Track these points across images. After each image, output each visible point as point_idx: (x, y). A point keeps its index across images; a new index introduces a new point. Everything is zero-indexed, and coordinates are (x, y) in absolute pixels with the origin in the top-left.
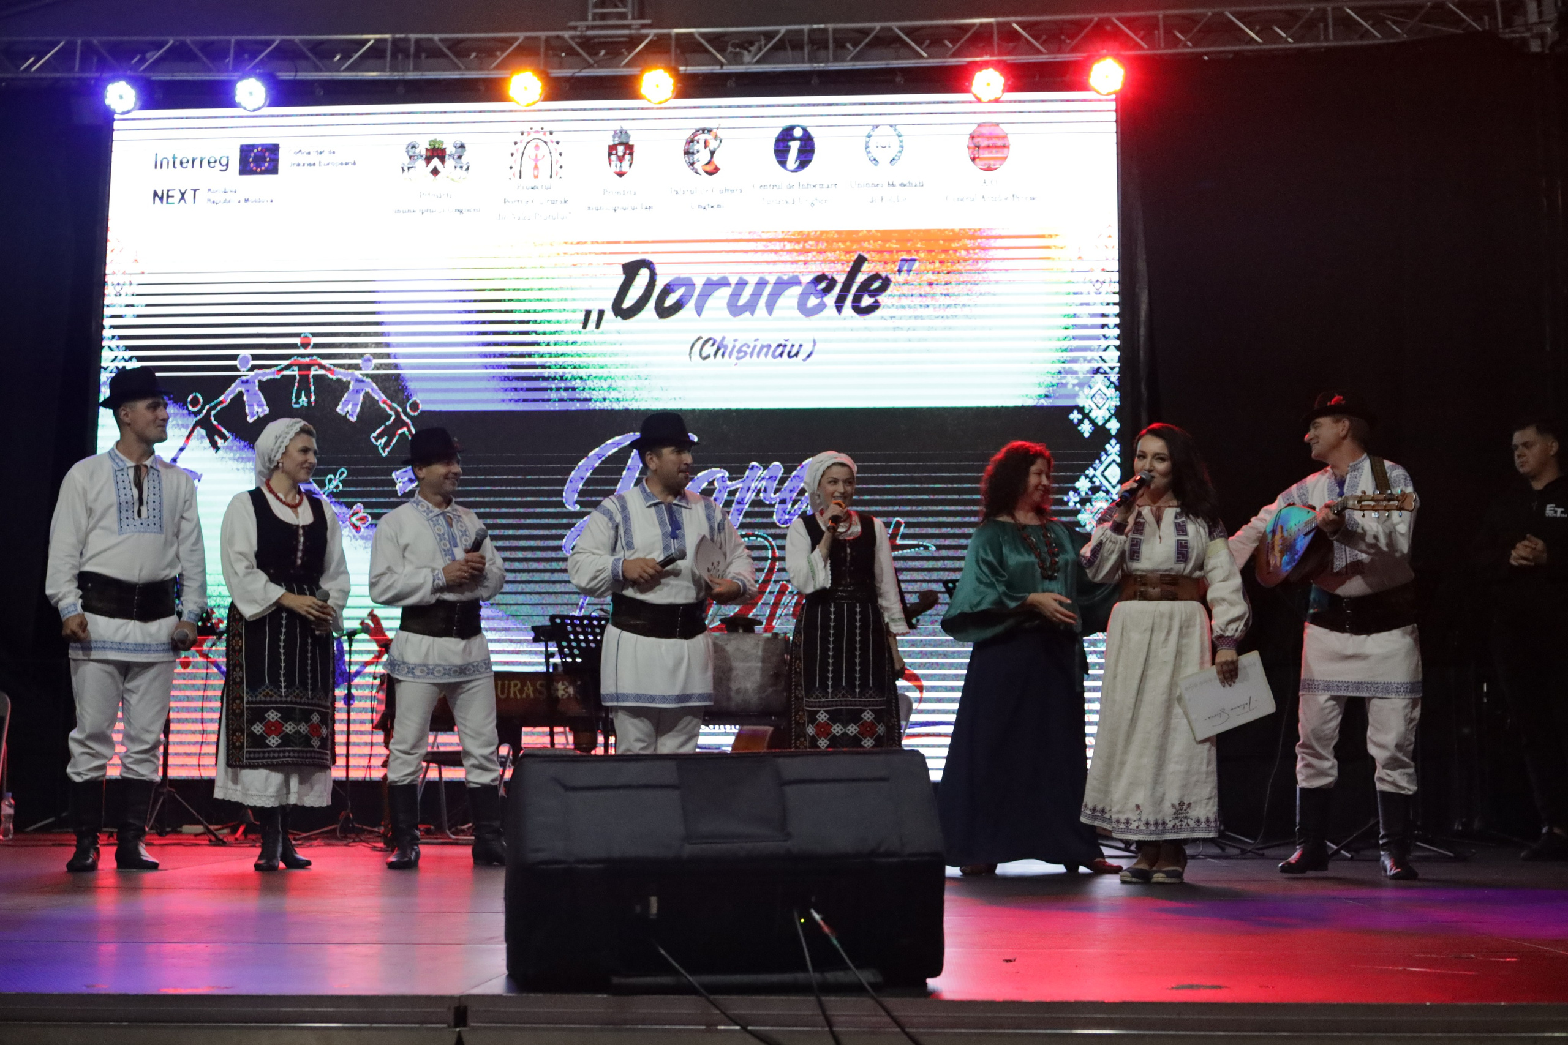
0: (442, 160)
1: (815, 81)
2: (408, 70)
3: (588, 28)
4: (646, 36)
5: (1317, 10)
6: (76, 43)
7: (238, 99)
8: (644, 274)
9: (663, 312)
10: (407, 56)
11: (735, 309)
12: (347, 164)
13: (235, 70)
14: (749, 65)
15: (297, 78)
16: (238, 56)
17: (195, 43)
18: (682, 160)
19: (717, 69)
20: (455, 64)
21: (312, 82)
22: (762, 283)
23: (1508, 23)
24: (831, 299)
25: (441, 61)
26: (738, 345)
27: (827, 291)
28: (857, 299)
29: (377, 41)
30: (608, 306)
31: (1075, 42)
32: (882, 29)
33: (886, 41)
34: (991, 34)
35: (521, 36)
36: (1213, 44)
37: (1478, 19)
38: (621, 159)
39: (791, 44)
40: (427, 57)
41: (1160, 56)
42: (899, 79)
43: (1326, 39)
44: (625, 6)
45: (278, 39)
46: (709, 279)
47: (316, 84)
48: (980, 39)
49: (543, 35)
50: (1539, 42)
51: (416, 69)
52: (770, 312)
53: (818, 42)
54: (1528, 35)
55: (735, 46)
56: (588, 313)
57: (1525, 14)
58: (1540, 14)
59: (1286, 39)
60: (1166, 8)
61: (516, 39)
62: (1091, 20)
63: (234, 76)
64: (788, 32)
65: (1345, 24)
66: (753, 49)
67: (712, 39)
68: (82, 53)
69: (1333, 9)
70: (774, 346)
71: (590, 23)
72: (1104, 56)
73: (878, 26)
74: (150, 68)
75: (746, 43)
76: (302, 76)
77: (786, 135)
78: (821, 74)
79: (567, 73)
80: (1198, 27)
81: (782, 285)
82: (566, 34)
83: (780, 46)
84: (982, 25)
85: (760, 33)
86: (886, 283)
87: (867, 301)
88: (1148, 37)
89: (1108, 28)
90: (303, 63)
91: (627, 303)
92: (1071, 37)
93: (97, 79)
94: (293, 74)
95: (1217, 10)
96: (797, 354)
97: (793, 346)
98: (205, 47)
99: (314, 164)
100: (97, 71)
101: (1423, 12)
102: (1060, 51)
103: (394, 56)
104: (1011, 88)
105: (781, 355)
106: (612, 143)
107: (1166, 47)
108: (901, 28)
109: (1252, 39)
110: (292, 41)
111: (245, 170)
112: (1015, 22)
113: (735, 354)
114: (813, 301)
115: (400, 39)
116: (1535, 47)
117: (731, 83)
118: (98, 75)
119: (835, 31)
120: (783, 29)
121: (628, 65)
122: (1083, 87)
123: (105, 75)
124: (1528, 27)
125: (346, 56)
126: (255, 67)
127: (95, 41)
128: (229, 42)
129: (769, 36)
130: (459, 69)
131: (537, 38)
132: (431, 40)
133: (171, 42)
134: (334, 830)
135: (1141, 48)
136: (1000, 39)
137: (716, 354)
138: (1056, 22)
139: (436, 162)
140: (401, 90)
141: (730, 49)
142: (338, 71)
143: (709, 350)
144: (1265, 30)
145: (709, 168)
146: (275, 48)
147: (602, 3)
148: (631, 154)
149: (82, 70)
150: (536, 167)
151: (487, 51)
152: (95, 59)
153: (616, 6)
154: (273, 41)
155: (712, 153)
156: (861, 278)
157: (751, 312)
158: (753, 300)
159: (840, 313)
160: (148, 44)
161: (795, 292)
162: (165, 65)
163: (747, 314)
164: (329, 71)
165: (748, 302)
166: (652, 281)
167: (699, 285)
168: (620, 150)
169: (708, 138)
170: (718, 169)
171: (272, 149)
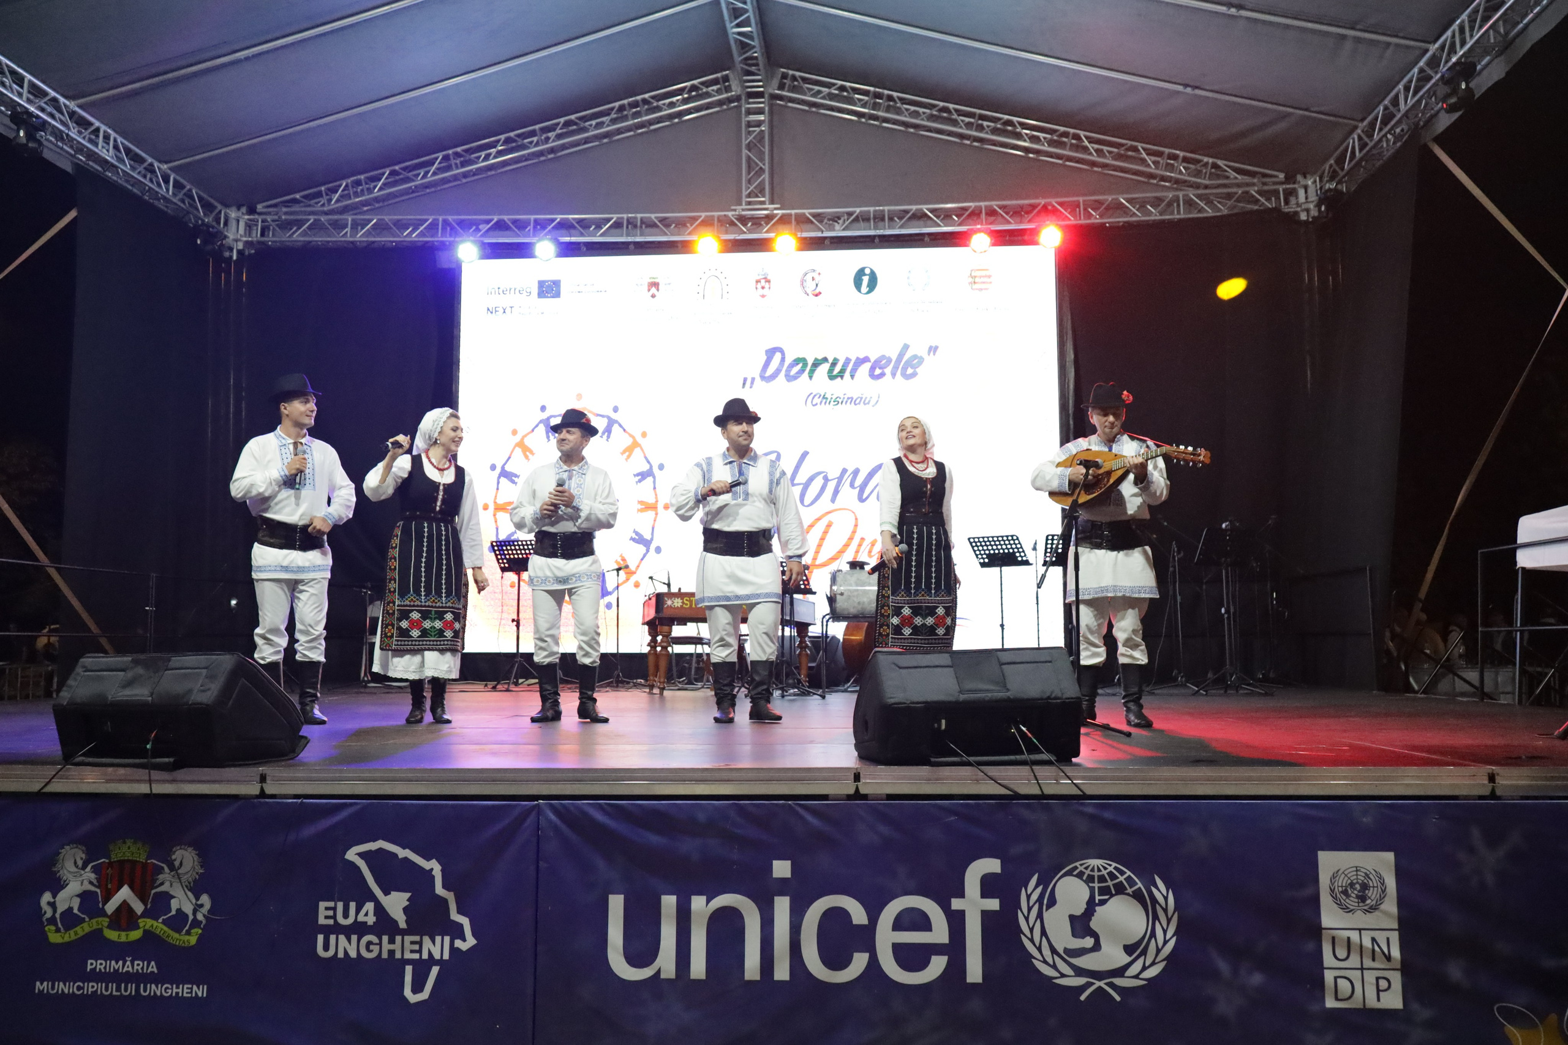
0: (658, 290)
1: (877, 240)
2: (636, 235)
3: (743, 210)
4: (777, 214)
5: (1174, 196)
6: (438, 220)
7: (537, 253)
8: (778, 356)
9: (790, 378)
10: (635, 226)
11: (832, 377)
12: (602, 292)
13: (534, 236)
14: (838, 232)
15: (571, 241)
16: (535, 227)
17: (509, 219)
18: (800, 288)
19: (819, 234)
20: (664, 232)
21: (579, 243)
22: (848, 360)
23: (1287, 202)
25: (654, 230)
26: (834, 397)
27: (886, 366)
28: (905, 369)
29: (618, 218)
30: (756, 374)
31: (1031, 216)
32: (916, 210)
33: (920, 217)
34: (981, 212)
35: (703, 215)
36: (1110, 217)
37: (1268, 199)
38: (763, 288)
39: (864, 218)
40: (646, 227)
41: (1081, 226)
42: (927, 239)
43: (1179, 212)
44: (764, 197)
45: (559, 217)
46: (816, 359)
47: (581, 245)
48: (975, 214)
49: (716, 214)
50: (1305, 213)
51: (642, 235)
52: (852, 378)
53: (879, 218)
54: (1299, 209)
55: (829, 220)
56: (745, 380)
57: (1297, 197)
58: (1306, 198)
59: (1154, 214)
60: (1085, 195)
61: (700, 216)
62: (1039, 204)
63: (534, 240)
64: (861, 212)
65: (1189, 203)
66: (841, 222)
67: (815, 216)
68: (442, 225)
69: (1184, 196)
70: (855, 398)
71: (744, 207)
72: (1048, 225)
73: (914, 208)
74: (482, 236)
75: (836, 218)
76: (574, 239)
77: (861, 273)
78: (880, 236)
79: (731, 237)
80: (1104, 207)
81: (861, 361)
82: (730, 214)
83: (856, 219)
84: (975, 207)
85: (844, 213)
86: (921, 360)
87: (910, 371)
88: (1073, 212)
89: (1050, 208)
90: (573, 231)
91: (769, 372)
92: (1028, 213)
93: (453, 241)
94: (568, 238)
95: (1114, 197)
96: (868, 403)
97: (866, 397)
98: (515, 222)
99: (582, 292)
100: (451, 236)
101: (1237, 196)
102: (1021, 222)
103: (627, 227)
104: (994, 244)
105: (859, 403)
106: (757, 278)
107: (1085, 219)
108: (927, 209)
109: (1134, 213)
110: (567, 219)
111: (542, 294)
112: (994, 204)
113: (832, 403)
114: (878, 372)
115: (631, 218)
116: (1303, 217)
117: (827, 242)
118: (452, 239)
119: (889, 211)
120: (858, 210)
121: (767, 232)
122: (1033, 242)
123: (457, 239)
124: (1298, 205)
125: (599, 227)
126: (546, 235)
127: (450, 218)
128: (530, 219)
129: (850, 214)
130: (666, 234)
131: (713, 216)
132: (650, 218)
133: (495, 220)
134: (612, 682)
135: (1070, 219)
136: (987, 214)
137: (821, 403)
138: (1019, 205)
139: (653, 290)
140: (632, 247)
141: (826, 221)
142: (595, 236)
143: (817, 400)
144: (1142, 207)
145: (814, 293)
146: (558, 223)
147: (749, 196)
148: (769, 284)
149: (442, 237)
150: (713, 293)
151: (681, 224)
152: (448, 229)
153: (757, 196)
154: (556, 219)
155: (817, 284)
156: (906, 357)
157: (842, 377)
158: (842, 372)
159: (894, 378)
160: (480, 220)
161: (866, 367)
162: (491, 233)
163: (839, 379)
164: (589, 236)
165: (840, 372)
166: (783, 359)
167: (810, 362)
168: (763, 281)
169: (815, 275)
170: (820, 293)
171: (556, 283)
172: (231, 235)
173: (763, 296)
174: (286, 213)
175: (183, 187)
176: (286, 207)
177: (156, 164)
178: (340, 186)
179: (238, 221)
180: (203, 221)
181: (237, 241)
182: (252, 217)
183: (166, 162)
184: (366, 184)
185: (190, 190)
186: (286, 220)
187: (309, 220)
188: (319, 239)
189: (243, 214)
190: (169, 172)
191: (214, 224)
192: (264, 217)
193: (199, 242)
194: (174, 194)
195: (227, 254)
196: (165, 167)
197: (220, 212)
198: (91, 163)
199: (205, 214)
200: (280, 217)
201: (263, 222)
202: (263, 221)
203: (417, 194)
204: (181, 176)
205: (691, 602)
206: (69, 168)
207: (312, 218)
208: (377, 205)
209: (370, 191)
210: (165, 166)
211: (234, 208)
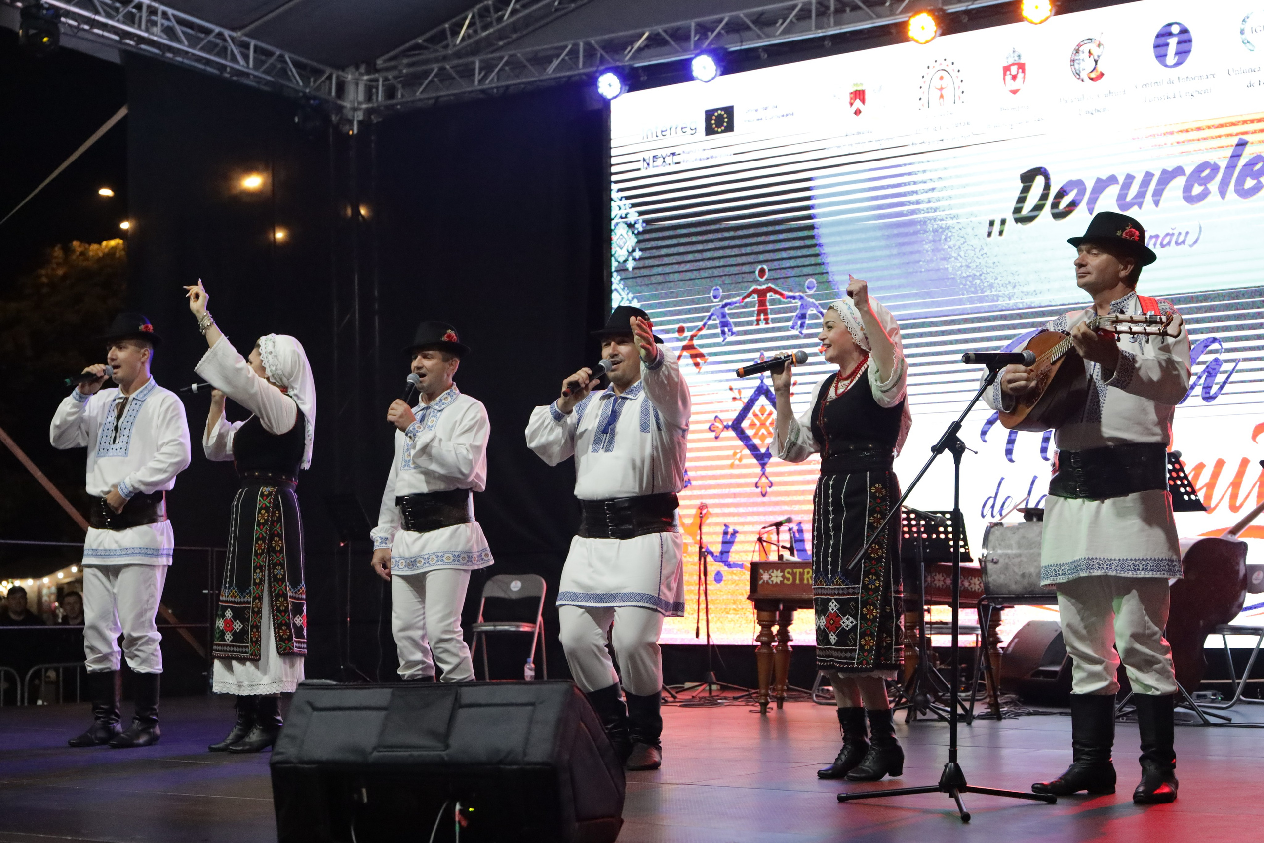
0: (863, 101)
2: (829, 26)
6: (576, 45)
7: (695, 74)
8: (1040, 180)
9: (1058, 216)
10: (829, 15)
11: (1123, 205)
12: (787, 115)
13: (694, 48)
15: (743, 47)
16: (694, 37)
17: (664, 30)
18: (1069, 71)
20: (867, 14)
21: (755, 49)
22: (1149, 176)
24: (1214, 186)
25: (856, 13)
27: (1210, 178)
28: (1240, 181)
29: (804, 4)
30: (1009, 215)
38: (1014, 77)
45: (727, 16)
46: (1099, 180)
47: (760, 50)
52: (1157, 203)
56: (992, 223)
63: (693, 54)
68: (585, 50)
70: (1162, 236)
74: (633, 58)
76: (746, 45)
77: (1164, 34)
79: (960, 7)
81: (1167, 177)
87: (1249, 183)
90: (747, 34)
91: (1026, 210)
93: (594, 73)
94: (739, 44)
96: (1184, 242)
97: (1180, 233)
98: (672, 32)
99: (761, 119)
100: (598, 65)
103: (818, 15)
105: (1169, 244)
106: (1006, 64)
110: (738, 17)
111: (709, 131)
114: (1197, 189)
123: (598, 69)
125: (779, 22)
126: (708, 45)
127: (594, 40)
128: (690, 26)
130: (871, 18)
133: (647, 33)
139: (858, 103)
140: (828, 43)
142: (774, 36)
145: (1093, 75)
146: (727, 24)
148: (1023, 71)
150: (942, 96)
154: (724, 19)
155: (1096, 62)
156: (1243, 161)
157: (1140, 205)
158: (1141, 195)
159: (1223, 197)
160: (631, 36)
161: (1179, 182)
162: (647, 52)
163: (1136, 208)
164: (768, 36)
165: (1136, 197)
166: (1047, 186)
167: (1090, 185)
168: (1014, 70)
169: (1092, 47)
170: (1102, 74)
171: (729, 111)
172: (347, 104)
173: (1014, 92)
174: (410, 65)
175: (270, 54)
176: (409, 56)
177: (227, 33)
178: (465, 19)
179: (357, 85)
180: (304, 93)
181: (355, 109)
182: (372, 76)
183: (241, 28)
184: (497, 10)
185: (281, 57)
186: (407, 75)
187: (432, 70)
188: (446, 92)
189: (362, 74)
190: (246, 39)
191: (322, 94)
192: (385, 74)
193: (296, 120)
194: (258, 64)
195: (345, 128)
196: (237, 34)
197: (330, 78)
198: (143, 46)
199: (306, 83)
200: (401, 71)
201: (384, 81)
202: (386, 79)
203: (563, 12)
204: (262, 41)
205: (794, 575)
206: (115, 57)
207: (436, 67)
208: (515, 36)
209: (500, 19)
210: (239, 34)
211: (352, 69)
